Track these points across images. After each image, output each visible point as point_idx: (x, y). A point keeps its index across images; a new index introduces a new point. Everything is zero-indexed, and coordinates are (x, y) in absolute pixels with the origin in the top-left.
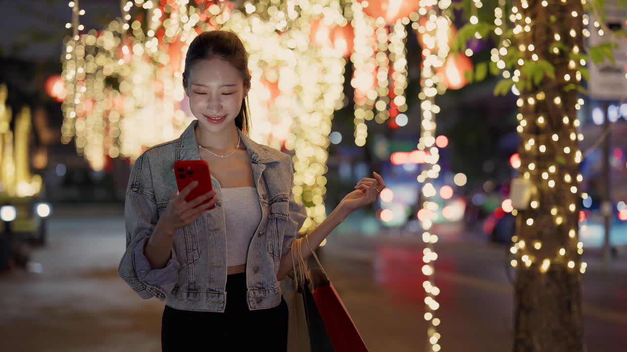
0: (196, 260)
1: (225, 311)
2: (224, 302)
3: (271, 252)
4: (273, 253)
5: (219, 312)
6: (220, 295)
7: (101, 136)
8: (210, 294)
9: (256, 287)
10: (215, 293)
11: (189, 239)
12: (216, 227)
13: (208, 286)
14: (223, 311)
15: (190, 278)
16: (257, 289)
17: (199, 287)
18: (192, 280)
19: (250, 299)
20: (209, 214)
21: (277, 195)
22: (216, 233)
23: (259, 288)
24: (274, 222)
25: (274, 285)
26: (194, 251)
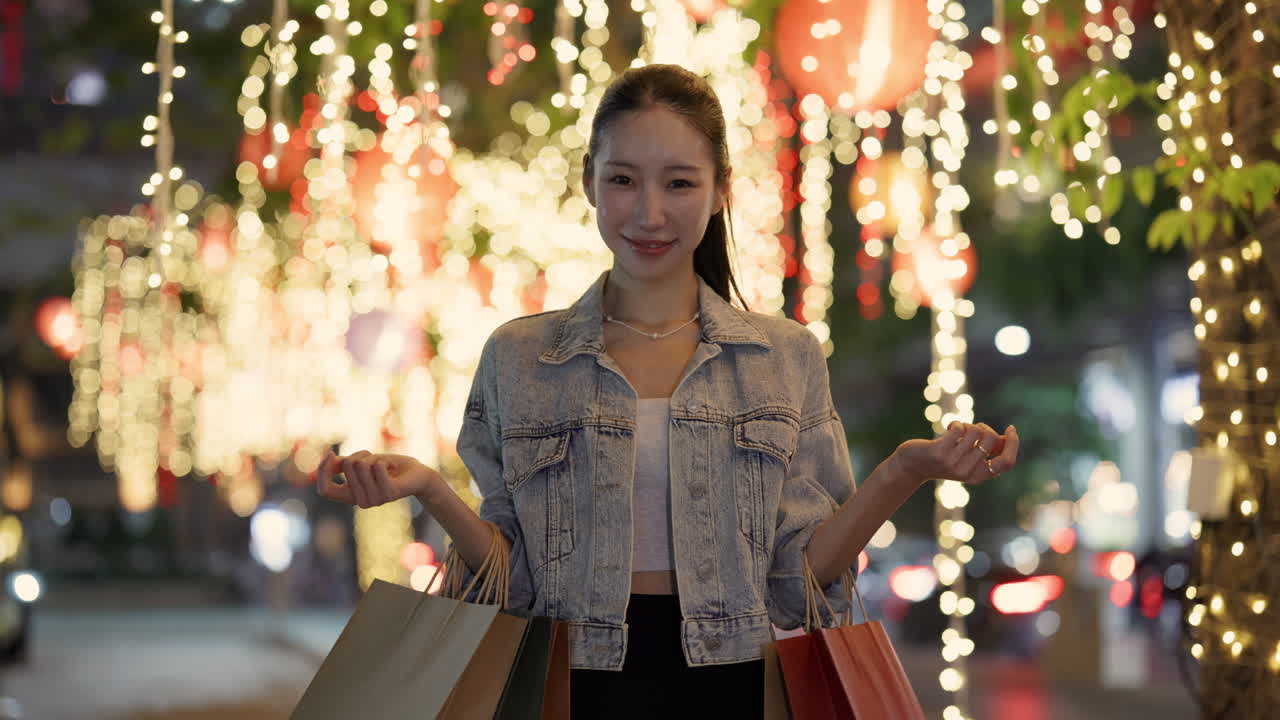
0: (565, 555)
1: (624, 667)
2: (621, 647)
3: (747, 531)
4: (751, 534)
5: (611, 669)
6: (614, 631)
7: (154, 429)
8: (593, 630)
9: (706, 613)
10: (604, 628)
11: (556, 509)
12: (611, 480)
13: (587, 612)
14: (620, 669)
15: (550, 593)
16: (710, 616)
17: (568, 613)
18: (552, 596)
19: (690, 641)
20: (602, 452)
21: (763, 406)
22: (611, 492)
23: (716, 616)
24: (754, 464)
25: (751, 609)
26: (563, 534)
